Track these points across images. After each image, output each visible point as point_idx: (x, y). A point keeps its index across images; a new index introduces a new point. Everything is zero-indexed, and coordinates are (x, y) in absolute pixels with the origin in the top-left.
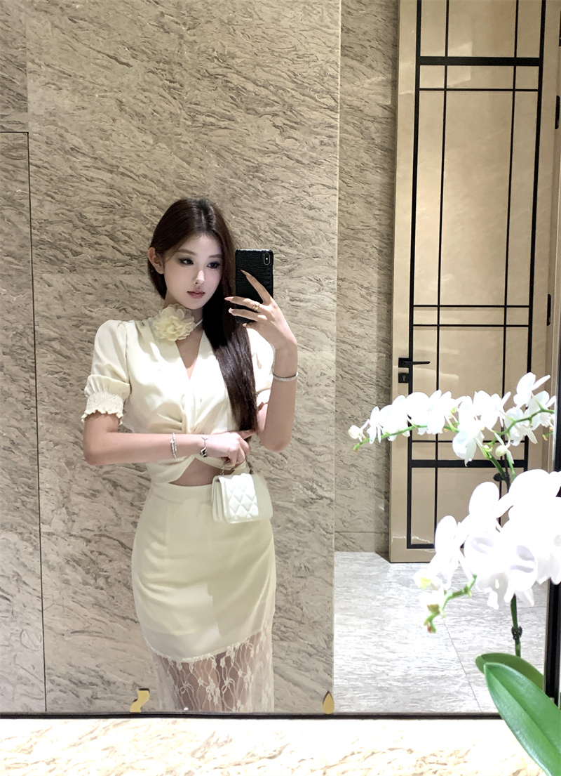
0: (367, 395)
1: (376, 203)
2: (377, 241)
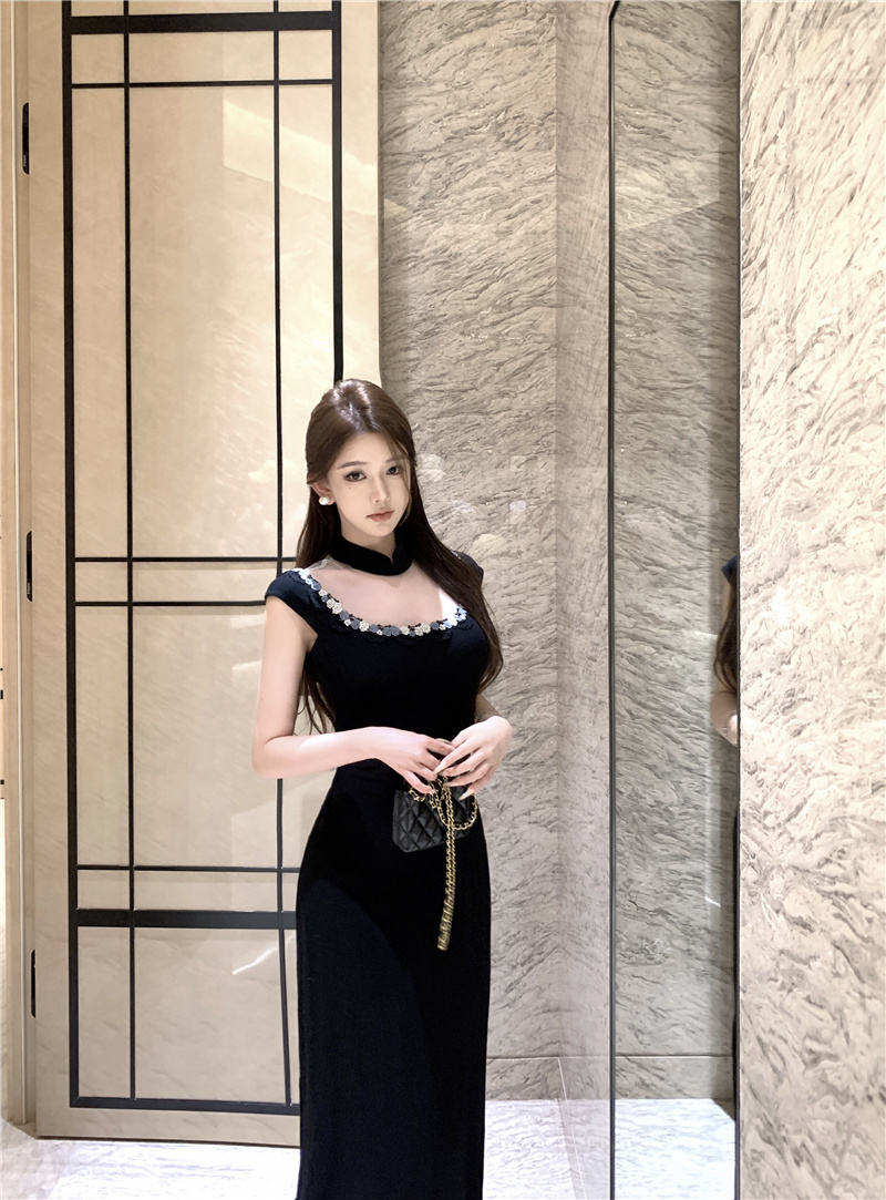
0: (691, 756)
1: (704, 330)
2: (706, 415)
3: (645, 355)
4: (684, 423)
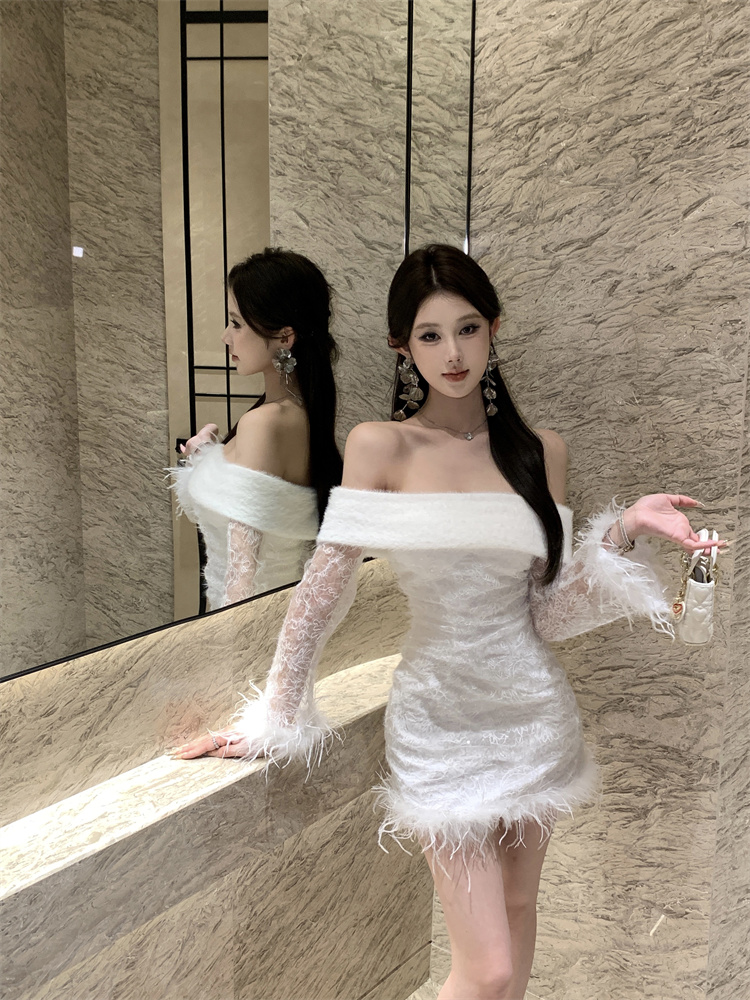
3: (123, 235)
4: (147, 279)
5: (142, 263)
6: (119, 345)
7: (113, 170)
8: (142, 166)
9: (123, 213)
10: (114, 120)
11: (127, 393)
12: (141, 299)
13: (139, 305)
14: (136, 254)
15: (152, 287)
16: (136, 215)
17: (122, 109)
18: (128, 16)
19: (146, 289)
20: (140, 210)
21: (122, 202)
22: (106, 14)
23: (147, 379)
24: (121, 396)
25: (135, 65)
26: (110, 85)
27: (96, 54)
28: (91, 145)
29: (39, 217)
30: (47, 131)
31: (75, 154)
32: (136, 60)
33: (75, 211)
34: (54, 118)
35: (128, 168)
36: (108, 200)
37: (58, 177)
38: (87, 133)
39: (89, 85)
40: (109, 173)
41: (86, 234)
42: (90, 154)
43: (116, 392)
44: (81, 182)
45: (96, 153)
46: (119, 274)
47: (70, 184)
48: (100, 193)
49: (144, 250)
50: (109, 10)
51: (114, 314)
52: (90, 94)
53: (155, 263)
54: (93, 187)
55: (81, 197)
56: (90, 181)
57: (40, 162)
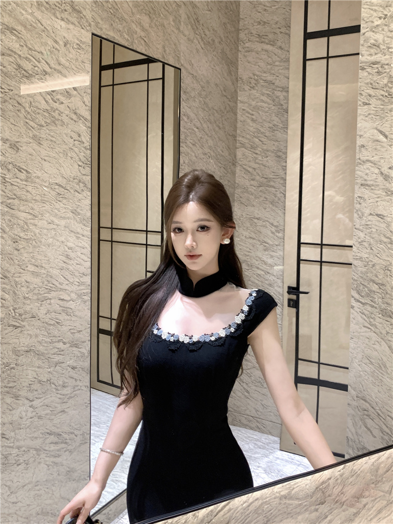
3: (265, 166)
5: (274, 182)
6: (258, 229)
7: (261, 129)
8: (277, 126)
9: (265, 154)
10: (263, 101)
11: (261, 256)
12: (272, 203)
13: (271, 206)
14: (272, 177)
15: (279, 195)
16: (273, 154)
17: (268, 94)
18: (273, 41)
19: (276, 197)
20: (275, 152)
21: (265, 148)
22: (262, 43)
23: (272, 249)
24: (257, 259)
25: (277, 68)
26: (262, 81)
27: (255, 65)
28: (250, 116)
29: (219, 156)
30: (225, 108)
31: (241, 121)
32: (277, 66)
33: (239, 154)
34: (230, 101)
35: (269, 127)
36: (257, 146)
37: (231, 134)
38: (248, 109)
39: (250, 83)
40: (259, 131)
41: (244, 166)
42: (249, 121)
43: (255, 256)
44: (243, 137)
45: (253, 120)
46: (261, 188)
47: (237, 138)
48: (254, 143)
49: (276, 174)
50: (263, 40)
51: (256, 211)
52: (251, 87)
53: (282, 182)
54: (249, 139)
55: (243, 145)
56: (248, 136)
57: (221, 126)
